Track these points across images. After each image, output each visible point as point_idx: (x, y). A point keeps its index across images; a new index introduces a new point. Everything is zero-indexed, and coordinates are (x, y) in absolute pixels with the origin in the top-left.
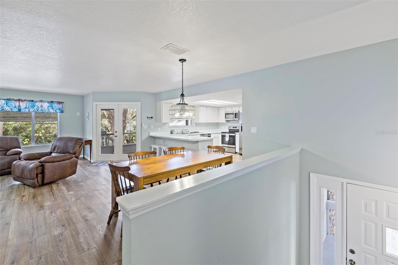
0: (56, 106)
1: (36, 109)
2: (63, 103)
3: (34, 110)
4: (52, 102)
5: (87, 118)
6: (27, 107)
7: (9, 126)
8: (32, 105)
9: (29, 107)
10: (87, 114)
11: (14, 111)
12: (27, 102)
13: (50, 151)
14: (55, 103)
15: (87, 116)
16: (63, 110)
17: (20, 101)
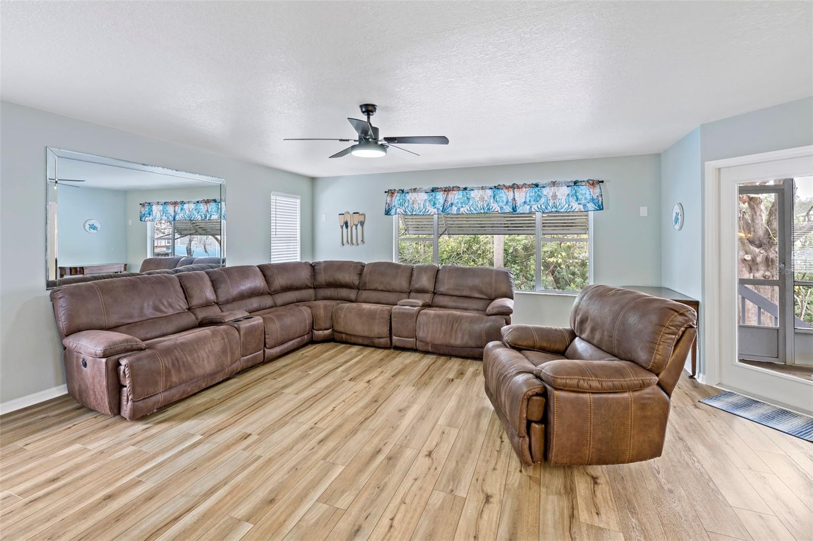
0: (586, 194)
1: (543, 203)
2: (602, 182)
3: (539, 207)
4: (575, 183)
5: (676, 223)
6: (528, 201)
8: (536, 195)
9: (530, 201)
10: (677, 209)
11: (506, 211)
12: (527, 189)
13: (568, 327)
14: (584, 183)
15: (674, 215)
16: (602, 202)
17: (514, 189)
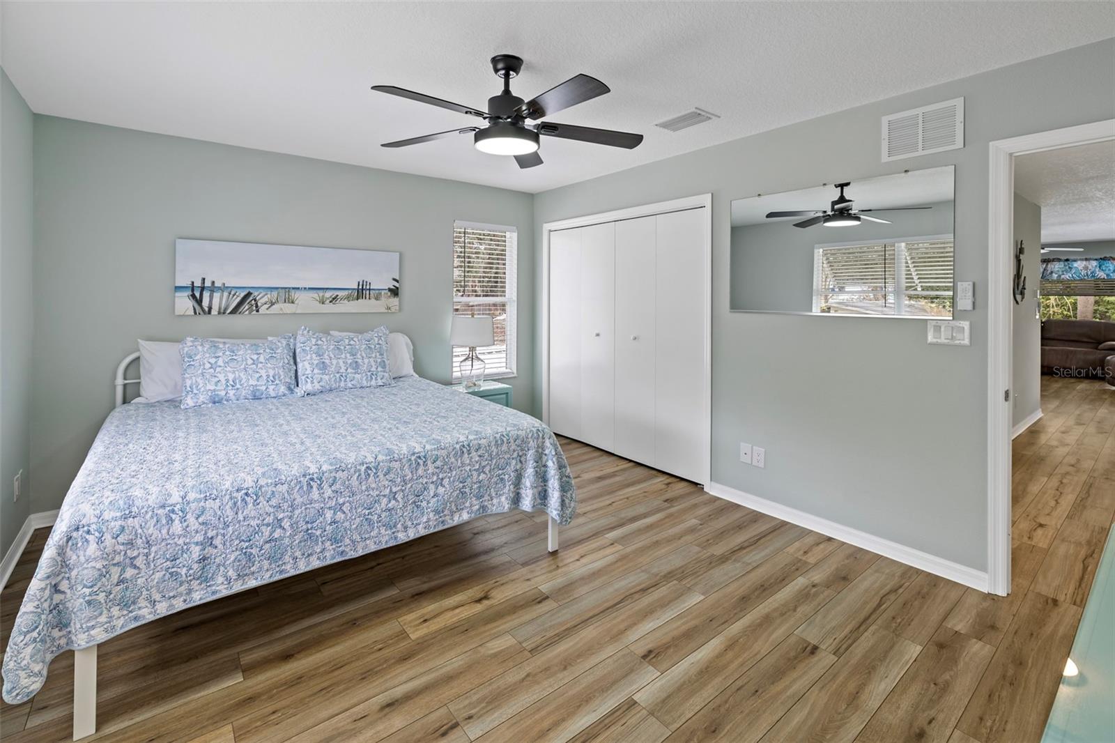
7: (1109, 307)
